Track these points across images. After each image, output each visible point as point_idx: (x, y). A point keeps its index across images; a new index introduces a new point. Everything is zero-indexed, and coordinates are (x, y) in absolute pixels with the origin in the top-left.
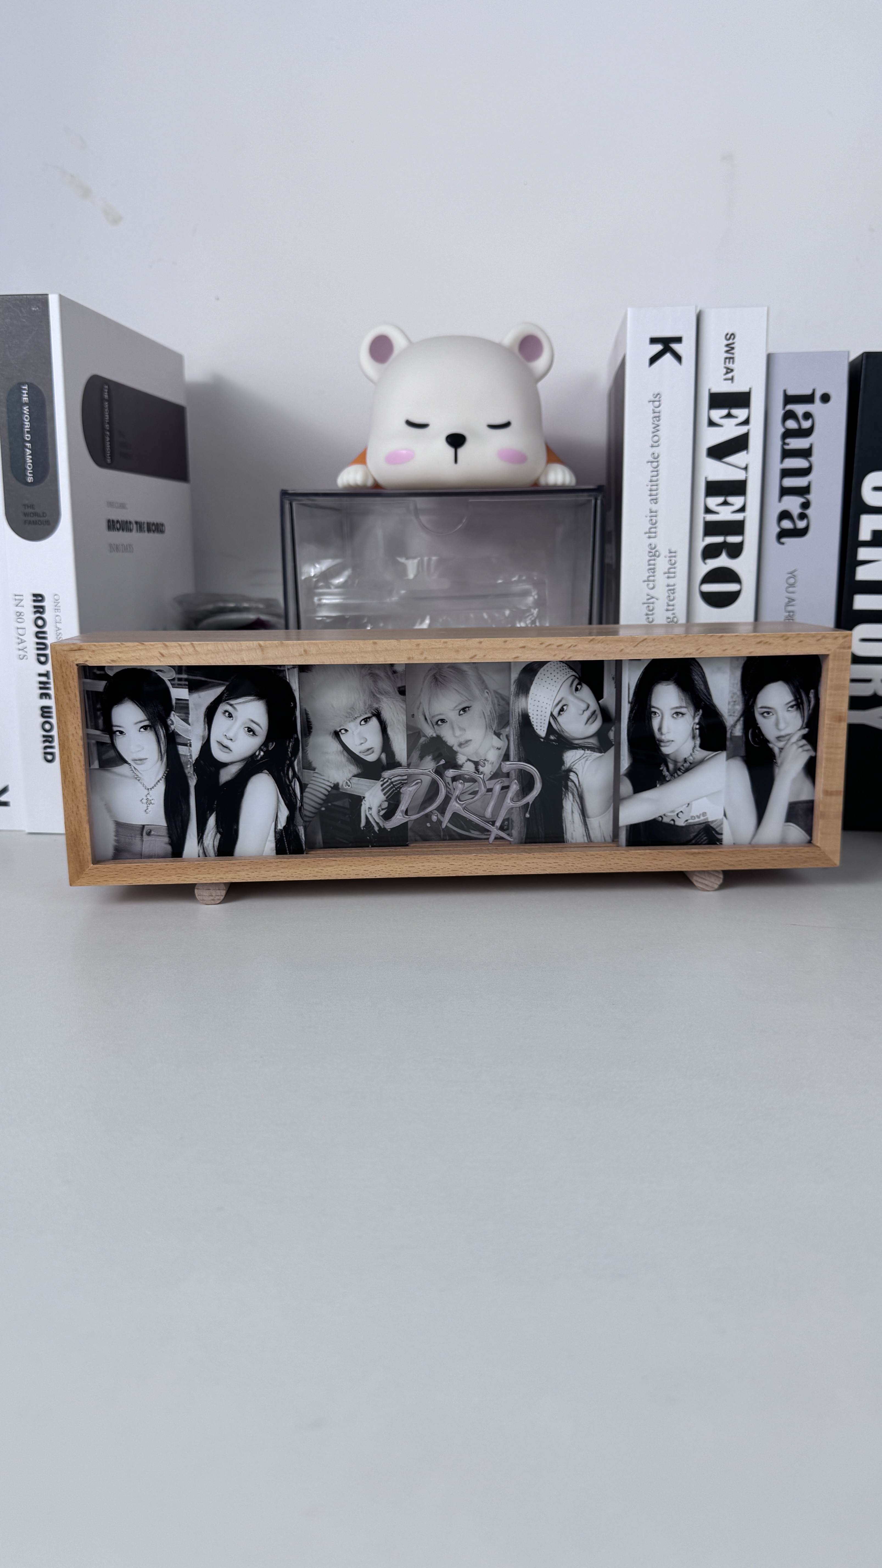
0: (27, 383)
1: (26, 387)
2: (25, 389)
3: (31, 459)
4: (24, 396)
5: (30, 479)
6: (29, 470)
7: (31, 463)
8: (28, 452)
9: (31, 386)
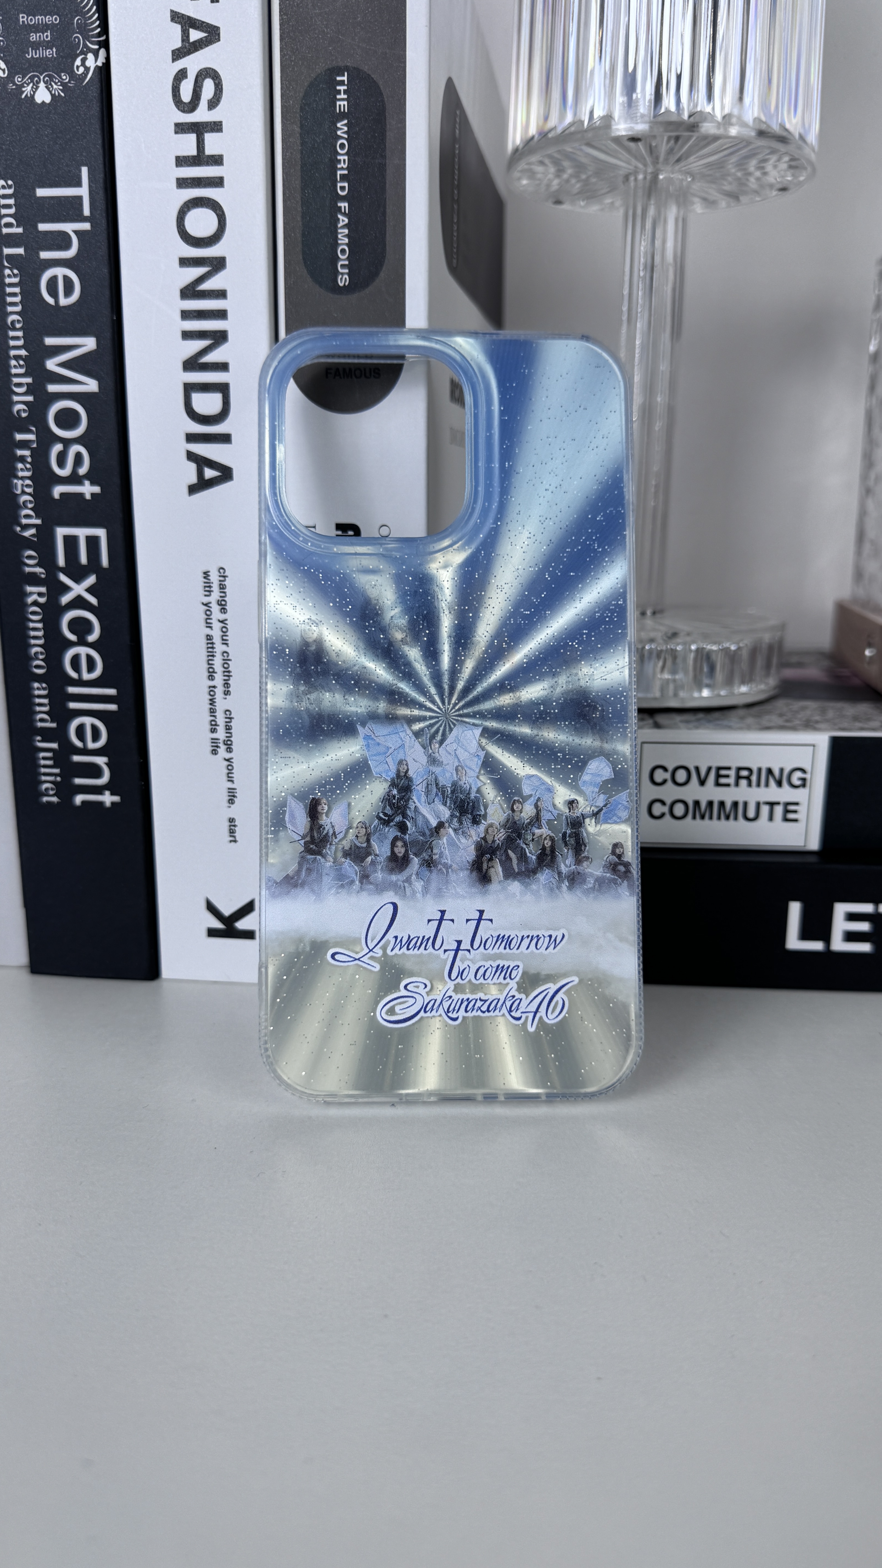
0: (347, 68)
1: (345, 78)
2: (342, 83)
3: (348, 236)
4: (338, 97)
5: (343, 280)
6: (343, 259)
7: (347, 244)
8: (343, 220)
9: (356, 76)
